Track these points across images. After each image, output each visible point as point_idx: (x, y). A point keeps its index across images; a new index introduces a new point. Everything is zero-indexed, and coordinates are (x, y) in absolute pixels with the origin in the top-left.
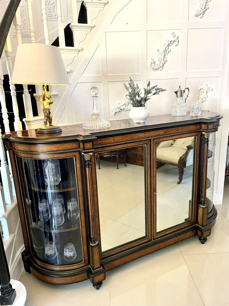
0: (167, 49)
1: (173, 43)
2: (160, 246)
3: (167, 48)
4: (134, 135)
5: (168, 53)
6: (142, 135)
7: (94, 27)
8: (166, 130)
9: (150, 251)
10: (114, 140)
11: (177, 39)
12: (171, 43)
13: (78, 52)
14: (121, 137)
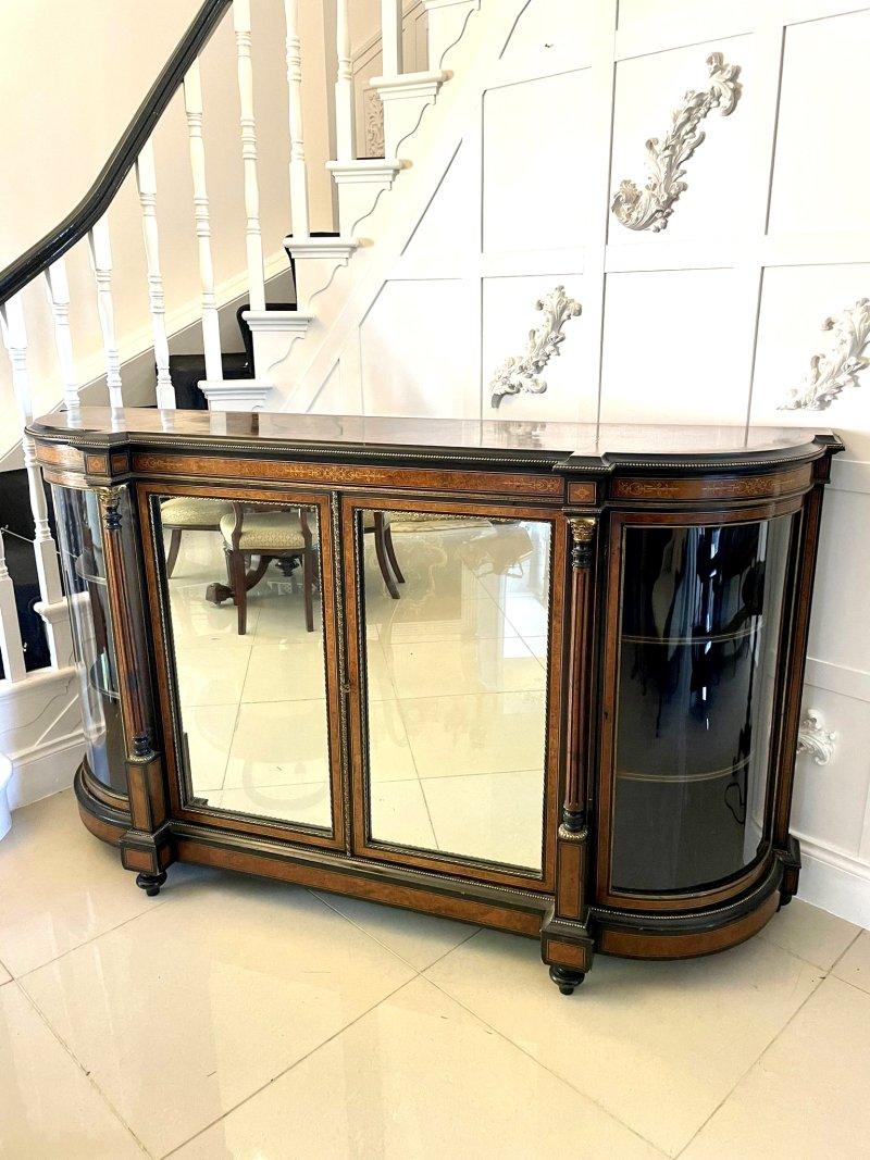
0: (683, 132)
1: (715, 103)
2: (368, 887)
3: (688, 127)
4: (267, 462)
5: (688, 152)
6: (296, 469)
7: (447, 79)
8: (393, 470)
9: (330, 885)
10: (200, 467)
11: (733, 78)
12: (699, 105)
13: (394, 176)
14: (221, 460)
